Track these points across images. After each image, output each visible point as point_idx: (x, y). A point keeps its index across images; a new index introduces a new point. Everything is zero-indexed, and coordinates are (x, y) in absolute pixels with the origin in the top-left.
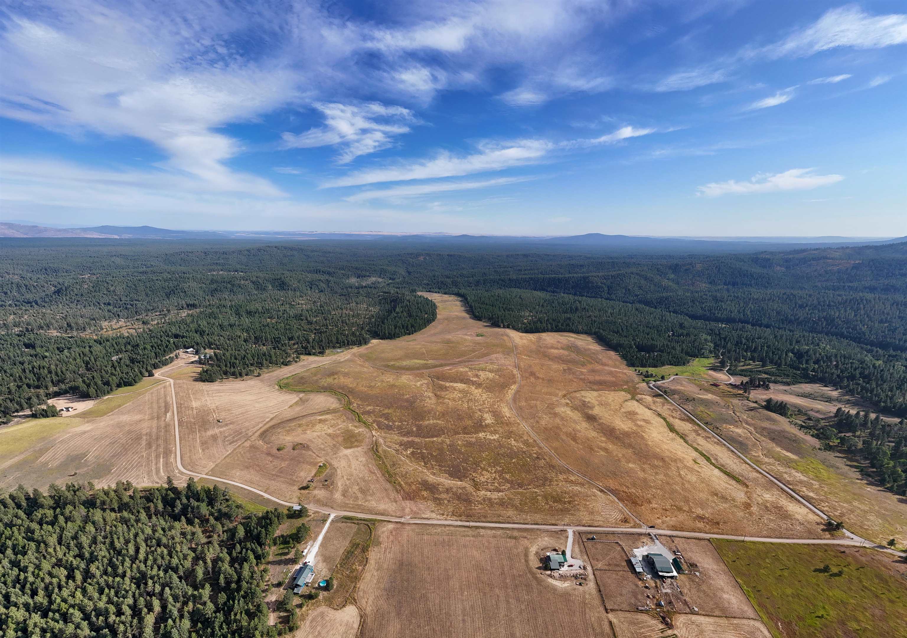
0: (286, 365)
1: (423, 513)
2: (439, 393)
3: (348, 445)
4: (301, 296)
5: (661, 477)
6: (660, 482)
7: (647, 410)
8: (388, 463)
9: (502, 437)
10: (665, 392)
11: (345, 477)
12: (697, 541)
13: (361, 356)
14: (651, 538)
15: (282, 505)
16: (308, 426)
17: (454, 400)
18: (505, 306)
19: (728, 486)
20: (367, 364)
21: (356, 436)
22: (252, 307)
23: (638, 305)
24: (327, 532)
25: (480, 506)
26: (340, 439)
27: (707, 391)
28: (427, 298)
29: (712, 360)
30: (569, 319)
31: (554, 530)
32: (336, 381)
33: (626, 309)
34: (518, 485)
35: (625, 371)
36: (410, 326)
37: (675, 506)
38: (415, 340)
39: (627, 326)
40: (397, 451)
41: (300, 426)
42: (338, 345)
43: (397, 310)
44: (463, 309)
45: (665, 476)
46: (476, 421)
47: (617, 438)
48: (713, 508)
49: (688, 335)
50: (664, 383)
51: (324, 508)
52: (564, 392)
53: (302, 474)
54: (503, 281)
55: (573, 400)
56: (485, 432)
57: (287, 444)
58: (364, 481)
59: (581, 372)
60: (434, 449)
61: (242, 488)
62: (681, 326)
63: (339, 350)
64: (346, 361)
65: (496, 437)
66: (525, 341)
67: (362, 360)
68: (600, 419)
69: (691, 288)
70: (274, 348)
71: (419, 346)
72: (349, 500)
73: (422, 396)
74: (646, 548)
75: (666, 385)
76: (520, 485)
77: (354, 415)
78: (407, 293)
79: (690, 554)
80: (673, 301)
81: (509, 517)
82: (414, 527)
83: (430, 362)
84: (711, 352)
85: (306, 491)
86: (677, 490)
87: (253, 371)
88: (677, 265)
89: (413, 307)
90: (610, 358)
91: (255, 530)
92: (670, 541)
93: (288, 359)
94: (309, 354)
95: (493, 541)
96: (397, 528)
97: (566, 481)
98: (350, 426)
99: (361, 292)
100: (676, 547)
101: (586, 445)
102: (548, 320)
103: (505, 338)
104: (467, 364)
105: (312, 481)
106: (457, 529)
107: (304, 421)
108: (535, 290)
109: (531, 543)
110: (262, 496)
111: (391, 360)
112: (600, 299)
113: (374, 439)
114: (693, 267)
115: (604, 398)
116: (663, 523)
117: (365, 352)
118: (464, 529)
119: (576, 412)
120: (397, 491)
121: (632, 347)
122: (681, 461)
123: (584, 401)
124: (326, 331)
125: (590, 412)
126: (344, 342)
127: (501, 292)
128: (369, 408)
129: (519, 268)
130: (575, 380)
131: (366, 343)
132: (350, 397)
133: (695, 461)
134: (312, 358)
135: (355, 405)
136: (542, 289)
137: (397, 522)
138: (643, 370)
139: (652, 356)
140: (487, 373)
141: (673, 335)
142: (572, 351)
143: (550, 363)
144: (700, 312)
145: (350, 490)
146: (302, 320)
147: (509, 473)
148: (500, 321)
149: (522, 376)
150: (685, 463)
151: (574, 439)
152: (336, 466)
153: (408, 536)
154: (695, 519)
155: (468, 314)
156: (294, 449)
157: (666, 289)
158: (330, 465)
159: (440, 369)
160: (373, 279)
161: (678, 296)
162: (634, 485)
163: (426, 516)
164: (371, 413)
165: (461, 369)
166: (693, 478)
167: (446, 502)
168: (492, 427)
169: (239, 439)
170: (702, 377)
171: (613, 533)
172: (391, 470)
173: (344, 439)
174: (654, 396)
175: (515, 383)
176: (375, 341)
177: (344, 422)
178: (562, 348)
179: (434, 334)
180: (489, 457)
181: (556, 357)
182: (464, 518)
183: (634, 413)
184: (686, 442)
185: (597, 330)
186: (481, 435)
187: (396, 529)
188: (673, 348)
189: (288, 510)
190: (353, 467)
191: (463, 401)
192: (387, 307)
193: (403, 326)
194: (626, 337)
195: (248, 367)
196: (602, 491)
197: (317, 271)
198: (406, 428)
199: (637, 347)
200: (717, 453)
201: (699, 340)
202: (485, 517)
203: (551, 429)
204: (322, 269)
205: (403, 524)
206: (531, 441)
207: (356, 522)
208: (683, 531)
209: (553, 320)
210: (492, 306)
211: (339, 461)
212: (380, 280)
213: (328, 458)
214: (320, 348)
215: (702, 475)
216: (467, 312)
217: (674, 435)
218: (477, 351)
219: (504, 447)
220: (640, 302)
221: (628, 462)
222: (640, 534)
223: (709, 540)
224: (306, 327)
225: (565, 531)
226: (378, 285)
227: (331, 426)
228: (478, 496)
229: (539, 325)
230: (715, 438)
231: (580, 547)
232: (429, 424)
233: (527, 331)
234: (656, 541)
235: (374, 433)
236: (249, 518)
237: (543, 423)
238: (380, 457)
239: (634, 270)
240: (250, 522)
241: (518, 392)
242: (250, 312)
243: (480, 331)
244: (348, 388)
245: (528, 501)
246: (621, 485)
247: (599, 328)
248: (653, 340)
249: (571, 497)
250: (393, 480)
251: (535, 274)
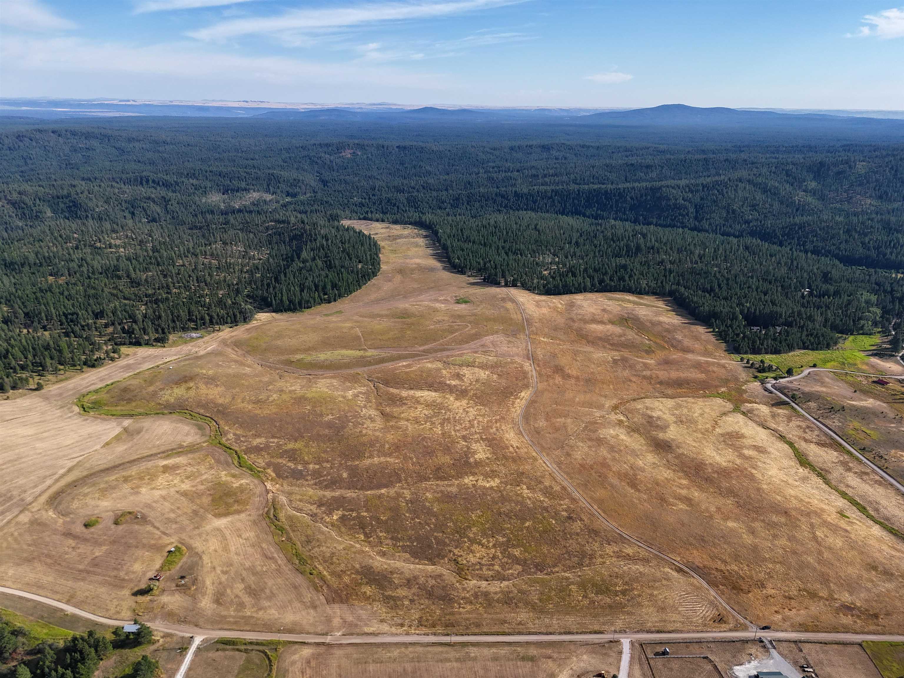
0: (93, 366)
1: (366, 625)
2: (388, 409)
3: (222, 510)
4: (114, 231)
5: (783, 542)
6: (781, 551)
7: (760, 429)
8: (297, 538)
9: (506, 484)
10: (793, 398)
11: (219, 570)
12: (840, 647)
13: (237, 344)
14: (764, 647)
15: (102, 625)
16: (141, 478)
17: (417, 421)
18: (507, 245)
19: (894, 553)
20: (249, 360)
21: (235, 494)
22: (14, 254)
23: (749, 240)
24: (190, 669)
25: (469, 607)
26: (206, 500)
27: (867, 393)
28: (360, 232)
29: (877, 339)
30: (625, 267)
31: (597, 641)
32: (192, 393)
33: (728, 247)
34: (536, 566)
35: (723, 361)
36: (329, 287)
37: (805, 590)
38: (340, 312)
39: (728, 279)
40: (313, 516)
41: (126, 480)
42: (192, 325)
43: (304, 255)
44: (430, 251)
45: (789, 540)
46: (457, 456)
47: (708, 480)
48: (868, 590)
49: (837, 293)
50: (791, 382)
51: (182, 627)
52: (615, 401)
53: (137, 567)
54: (503, 196)
55: (630, 416)
56: (474, 474)
57: (103, 515)
58: (255, 573)
59: (645, 364)
60: (382, 509)
61: (20, 598)
62: (826, 277)
63: (194, 335)
64: (208, 354)
65: (494, 483)
66: (545, 311)
67: (240, 352)
68: (678, 447)
69: (846, 206)
70: (67, 335)
71: (348, 325)
72: (228, 609)
73: (357, 415)
74: (754, 663)
75: (795, 385)
76: (540, 567)
77: (230, 455)
78: (322, 222)
79: (828, 669)
80: (813, 231)
81: (520, 623)
82: (350, 650)
83: (371, 353)
84: (875, 324)
85: (147, 598)
86: (809, 563)
87: (27, 380)
88: (822, 164)
89: (335, 250)
90: (696, 338)
91: (53, 673)
92: (796, 650)
93: (97, 355)
94: (138, 344)
95: (494, 667)
96: (319, 655)
97: (619, 555)
98: (224, 476)
99: (232, 221)
100: (805, 659)
101: (654, 493)
102: (585, 270)
103: (509, 305)
104: (439, 355)
105: (156, 578)
106: (429, 649)
107: (133, 471)
108: (563, 214)
109: (559, 665)
110: (62, 610)
111: (296, 351)
112: (681, 230)
113: (270, 496)
114: (850, 167)
115: (685, 411)
116: (784, 620)
117: (246, 336)
118: (440, 649)
119: (636, 435)
120: (316, 589)
121: (736, 318)
122: (818, 513)
123: (651, 417)
124: (167, 299)
125: (661, 435)
126: (202, 318)
127: (500, 218)
128: (258, 440)
129: (534, 172)
130: (634, 379)
131: (246, 319)
132: (221, 423)
133: (841, 514)
134: (142, 352)
135: (231, 436)
136: (576, 212)
137: (318, 644)
138: (756, 358)
139: (772, 333)
140: (476, 370)
141: (811, 294)
142: (629, 327)
143: (589, 349)
144: (860, 251)
145: (229, 591)
146: (119, 278)
147: (518, 546)
148: (500, 274)
149: (540, 375)
150: (825, 516)
151: (633, 484)
152: (200, 550)
153: (339, 666)
154: (838, 611)
155: (440, 261)
156: (116, 523)
157: (800, 209)
158: (190, 548)
159: (390, 365)
160: (255, 195)
161: (821, 221)
162: (736, 558)
163: (371, 630)
164: (262, 449)
165: (429, 365)
166: (838, 542)
167: (406, 603)
168: (487, 464)
169: (8, 510)
170: (859, 370)
171: (699, 642)
172: (304, 551)
173: (213, 500)
174: (773, 405)
175: (526, 386)
176: (263, 317)
177: (212, 468)
178: (612, 322)
179: (377, 301)
180: (482, 520)
181: (600, 339)
182: (439, 629)
183: (738, 436)
184: (827, 482)
185: (674, 287)
186: (468, 480)
187: (316, 656)
188: (810, 318)
189: (114, 633)
190: (233, 549)
191: (433, 423)
192: (284, 249)
193: (317, 286)
194: (726, 299)
195: (15, 372)
196: (679, 570)
197: (142, 181)
198: (328, 474)
199: (746, 318)
200: (878, 499)
201: (855, 303)
202: (478, 625)
203: (591, 467)
204: (152, 176)
205: (329, 645)
206: (557, 488)
207: (243, 647)
208: (818, 631)
209: (595, 270)
210: (485, 245)
211: (206, 540)
212: (268, 197)
213: (184, 536)
214: (157, 331)
215: (853, 536)
216: (438, 257)
217: (806, 471)
218: (457, 330)
219: (510, 501)
220: (752, 234)
221: (726, 518)
222: (745, 641)
223: (860, 645)
224: (128, 291)
225: (617, 642)
226: (265, 207)
227: (188, 478)
228: (464, 589)
229: (570, 279)
230: (877, 473)
231: (642, 669)
232: (372, 465)
233: (548, 292)
234: (772, 651)
235: (269, 485)
236: (40, 651)
237: (578, 455)
238: (282, 529)
239: (744, 173)
240: (40, 659)
241: (532, 403)
242: (12, 263)
243: (462, 293)
244: (216, 405)
245: (553, 593)
246: (713, 558)
247: (678, 284)
248: (773, 303)
249: (626, 583)
250: (308, 569)
251: (563, 182)
